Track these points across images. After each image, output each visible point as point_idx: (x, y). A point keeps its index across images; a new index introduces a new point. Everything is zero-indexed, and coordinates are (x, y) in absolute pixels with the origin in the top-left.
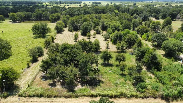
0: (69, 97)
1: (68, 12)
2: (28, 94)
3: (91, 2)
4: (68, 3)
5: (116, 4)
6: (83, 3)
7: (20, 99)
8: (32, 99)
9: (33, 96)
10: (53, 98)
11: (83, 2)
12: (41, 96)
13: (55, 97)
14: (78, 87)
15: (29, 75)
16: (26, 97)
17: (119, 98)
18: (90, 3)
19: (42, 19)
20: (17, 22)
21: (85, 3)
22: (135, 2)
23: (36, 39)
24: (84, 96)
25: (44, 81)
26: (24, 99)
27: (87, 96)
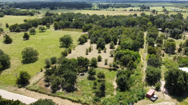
0: (50, 95)
1: (100, 22)
2: (30, 88)
4: (115, 7)
7: (26, 90)
8: (32, 92)
9: (33, 90)
10: (42, 94)
12: (36, 91)
13: (43, 93)
14: (60, 90)
15: (39, 76)
16: (29, 90)
17: (77, 103)
19: (79, 27)
20: (58, 30)
23: (61, 49)
24: (59, 97)
25: (44, 82)
26: (28, 91)
27: (60, 97)
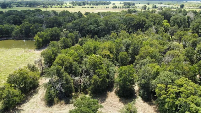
1: (76, 25)
3: (123, 2)
4: (93, 4)
5: (156, 6)
6: (113, 4)
11: (112, 2)
18: (121, 3)
21: (115, 4)
22: (182, 3)
